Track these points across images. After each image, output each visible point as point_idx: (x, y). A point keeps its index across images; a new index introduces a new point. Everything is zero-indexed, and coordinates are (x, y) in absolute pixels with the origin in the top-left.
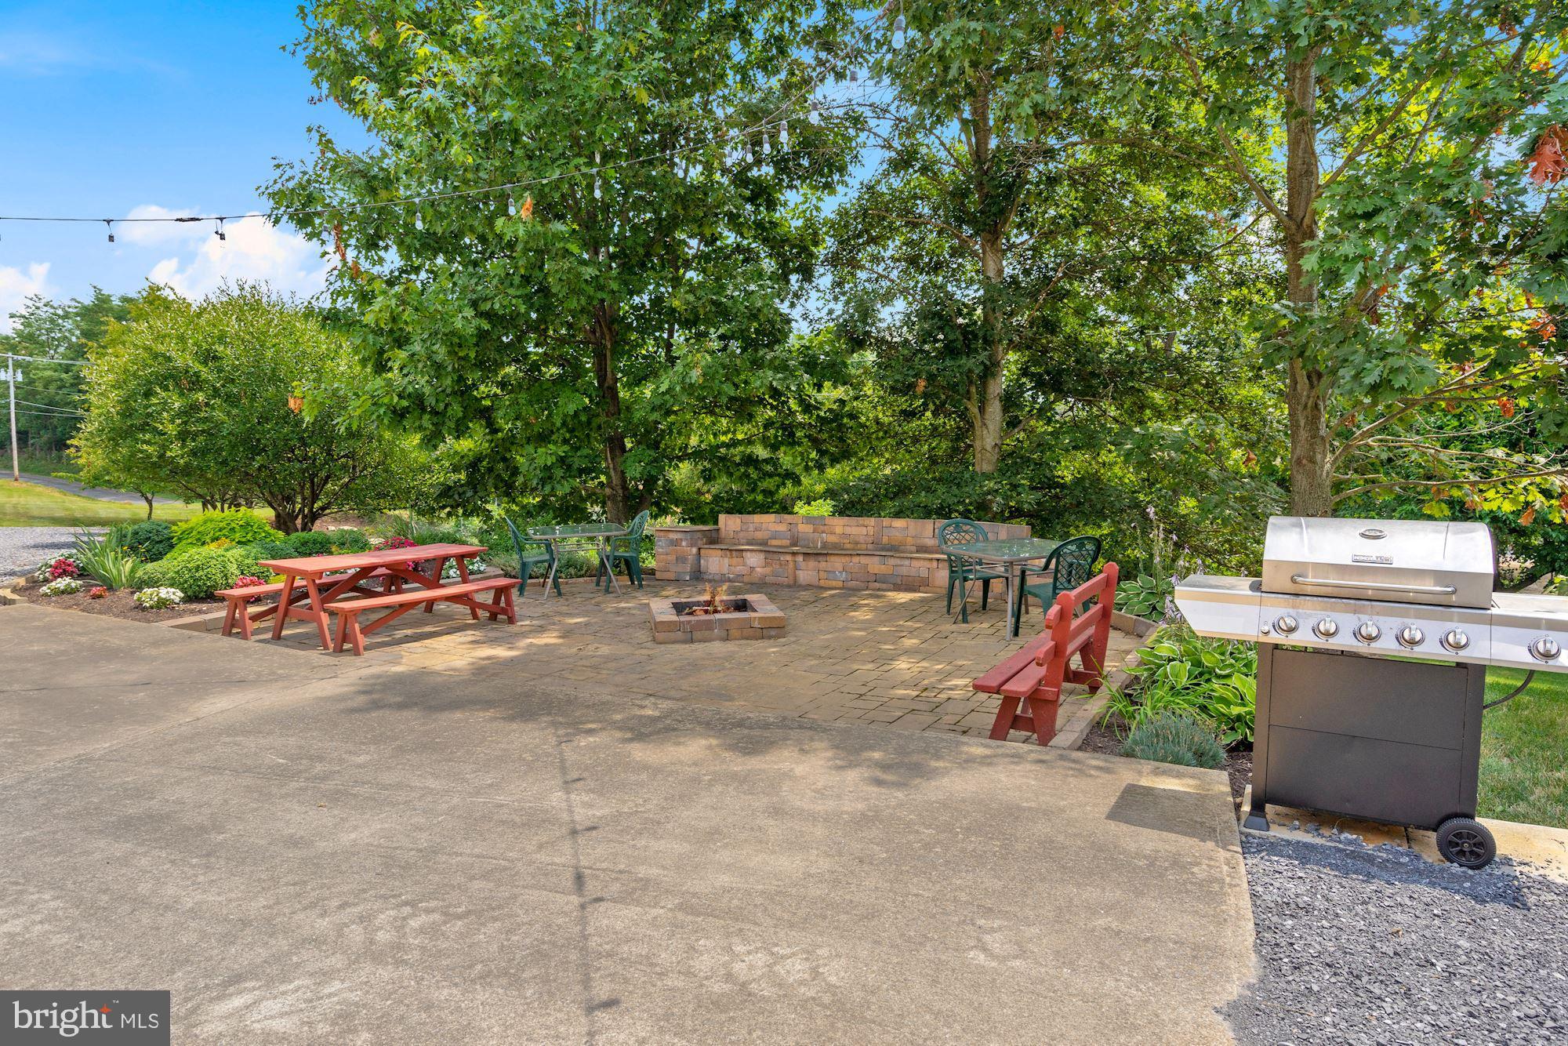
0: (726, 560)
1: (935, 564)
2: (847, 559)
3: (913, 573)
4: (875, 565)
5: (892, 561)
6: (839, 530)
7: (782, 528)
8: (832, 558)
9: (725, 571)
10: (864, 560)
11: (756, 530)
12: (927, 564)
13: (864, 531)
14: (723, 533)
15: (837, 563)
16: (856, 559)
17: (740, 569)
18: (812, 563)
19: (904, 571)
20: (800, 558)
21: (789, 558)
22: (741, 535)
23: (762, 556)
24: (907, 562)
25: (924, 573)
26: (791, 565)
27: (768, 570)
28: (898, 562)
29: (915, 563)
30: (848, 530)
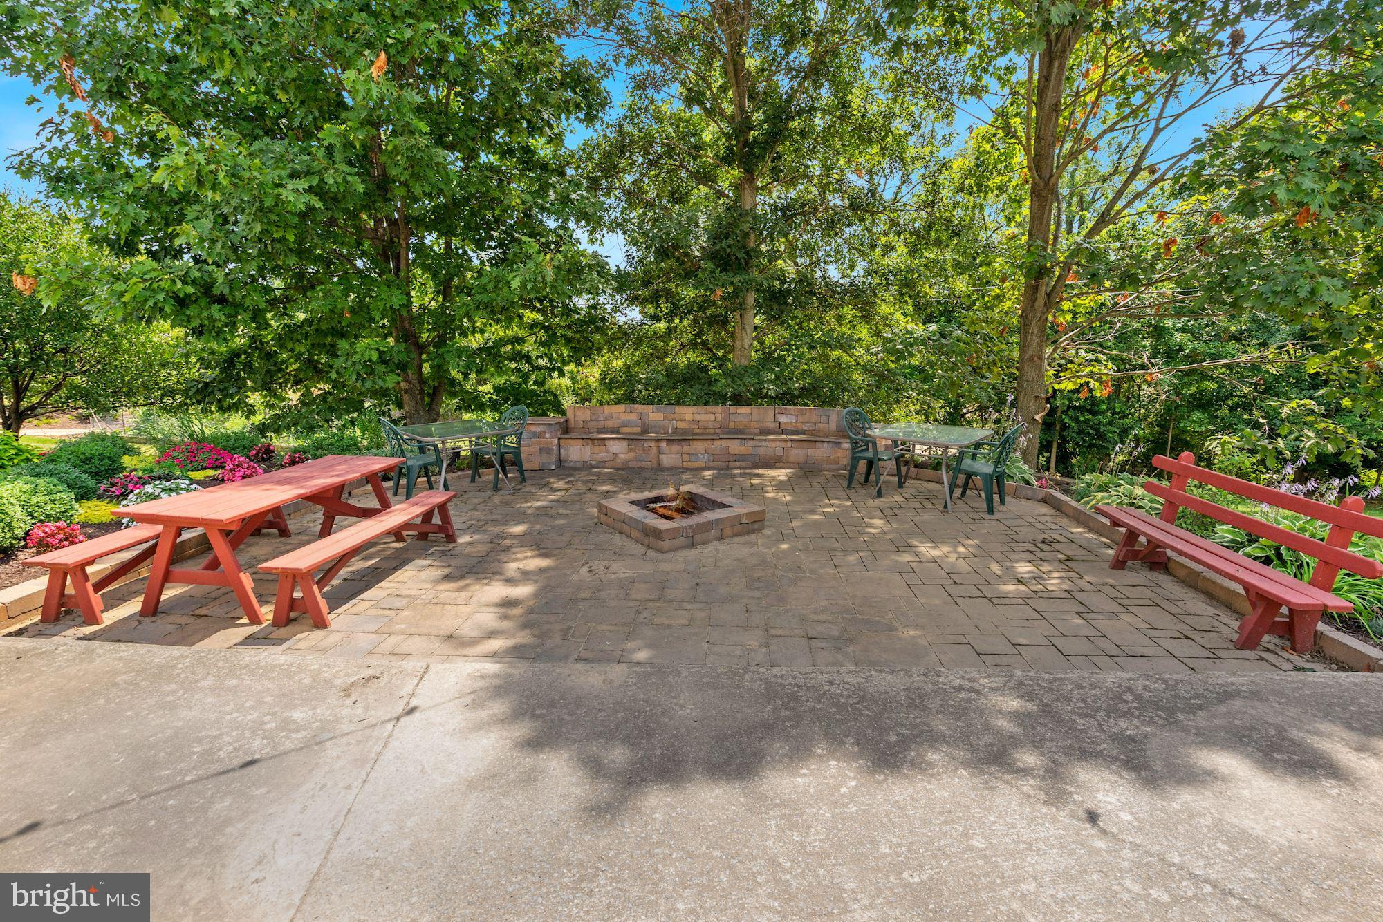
0: (588, 449)
1: (789, 444)
2: (710, 443)
3: (770, 452)
4: (735, 447)
5: (752, 443)
6: (688, 417)
7: (633, 416)
8: (695, 443)
9: (587, 458)
10: (725, 443)
11: (607, 419)
12: (783, 444)
13: (712, 417)
14: (572, 423)
15: (700, 447)
16: (717, 443)
17: (602, 456)
18: (675, 448)
19: (762, 451)
20: (664, 444)
21: (652, 444)
22: (591, 424)
23: (625, 443)
24: (765, 444)
25: (780, 452)
26: (654, 450)
27: (631, 456)
28: (757, 443)
29: (771, 444)
30: (697, 417)
